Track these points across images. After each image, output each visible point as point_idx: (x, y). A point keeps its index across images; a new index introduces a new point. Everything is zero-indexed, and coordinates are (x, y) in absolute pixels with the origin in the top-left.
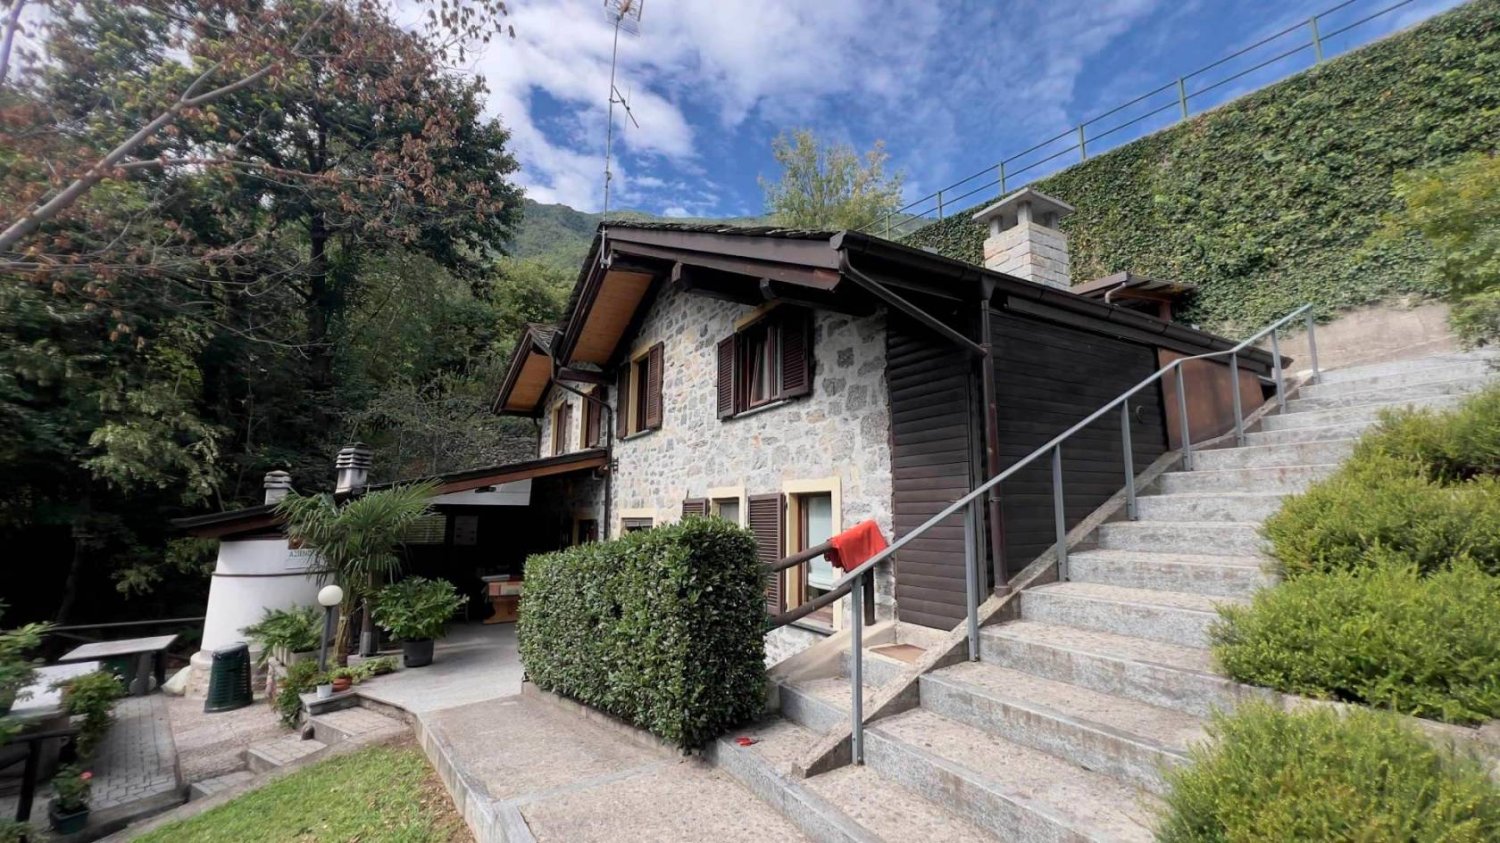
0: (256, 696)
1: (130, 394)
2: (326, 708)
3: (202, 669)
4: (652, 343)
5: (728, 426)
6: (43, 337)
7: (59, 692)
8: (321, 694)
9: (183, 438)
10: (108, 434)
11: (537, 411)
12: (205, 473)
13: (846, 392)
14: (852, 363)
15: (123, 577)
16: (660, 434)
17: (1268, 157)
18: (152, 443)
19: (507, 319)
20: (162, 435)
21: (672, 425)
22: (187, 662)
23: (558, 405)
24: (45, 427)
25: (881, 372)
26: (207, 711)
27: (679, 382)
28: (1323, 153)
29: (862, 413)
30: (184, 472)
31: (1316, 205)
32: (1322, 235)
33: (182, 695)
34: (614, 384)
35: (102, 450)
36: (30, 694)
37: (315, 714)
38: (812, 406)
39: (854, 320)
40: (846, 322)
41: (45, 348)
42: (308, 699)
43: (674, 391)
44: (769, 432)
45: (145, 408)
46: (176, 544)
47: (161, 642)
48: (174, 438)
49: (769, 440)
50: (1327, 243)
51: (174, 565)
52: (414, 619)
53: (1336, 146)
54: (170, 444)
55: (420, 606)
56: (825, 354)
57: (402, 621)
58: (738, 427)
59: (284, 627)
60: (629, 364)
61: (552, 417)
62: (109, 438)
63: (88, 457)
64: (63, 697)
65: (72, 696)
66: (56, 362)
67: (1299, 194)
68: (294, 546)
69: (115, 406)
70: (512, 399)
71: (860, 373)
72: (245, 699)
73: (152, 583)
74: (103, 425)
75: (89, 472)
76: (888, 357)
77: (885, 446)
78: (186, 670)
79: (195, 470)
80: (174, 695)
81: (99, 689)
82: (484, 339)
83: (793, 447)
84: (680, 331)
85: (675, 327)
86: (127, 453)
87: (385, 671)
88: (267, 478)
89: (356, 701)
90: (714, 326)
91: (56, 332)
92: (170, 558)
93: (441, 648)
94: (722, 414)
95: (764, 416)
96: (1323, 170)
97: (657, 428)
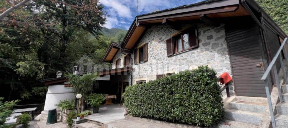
0: (58, 120)
1: (26, 55)
2: (79, 122)
3: (45, 114)
4: (144, 43)
5: (169, 58)
6: (7, 42)
7: (16, 118)
8: (78, 119)
9: (37, 65)
10: (21, 63)
11: (111, 61)
12: (41, 73)
13: (211, 45)
14: (213, 38)
15: (23, 95)
16: (147, 62)
17: (268, 7)
18: (30, 66)
19: (97, 46)
20: (32, 65)
21: (151, 59)
22: (41, 113)
23: (117, 59)
24: (7, 62)
25: (224, 39)
26: (47, 124)
27: (153, 50)
28: (281, 6)
29: (217, 49)
30: (37, 73)
31: (281, 16)
32: (283, 22)
33: (39, 120)
34: (133, 53)
35: (19, 67)
36: (10, 119)
37: (77, 123)
38: (199, 50)
39: (212, 28)
40: (209, 30)
41: (8, 45)
42: (75, 120)
43: (151, 52)
44: (184, 57)
45: (29, 59)
46: (34, 88)
47: (34, 109)
48: (35, 65)
49: (184, 59)
50: (284, 23)
51: (34, 93)
52: (96, 102)
53: (284, 4)
54: (34, 67)
55: (97, 99)
56: (203, 38)
57: (94, 102)
58: (173, 58)
59: (66, 104)
60: (137, 49)
61: (115, 62)
62: (21, 65)
63: (16, 69)
64: (17, 120)
65: (20, 120)
66: (10, 48)
67: (276, 14)
68: (65, 87)
69: (23, 58)
70: (107, 59)
71: (216, 40)
72: (55, 121)
73: (30, 97)
74: (20, 61)
75: (16, 72)
76: (226, 35)
77: (227, 55)
78: (40, 115)
79: (39, 72)
80: (37, 121)
81: (26, 118)
82: (93, 50)
83: (193, 60)
84: (153, 40)
85: (151, 39)
86: (25, 68)
87: (89, 114)
88: (57, 73)
89: (86, 121)
90: (163, 37)
91: (10, 42)
92: (33, 91)
93: (100, 109)
94: (169, 55)
95: (182, 54)
96: (282, 9)
97: (147, 61)
